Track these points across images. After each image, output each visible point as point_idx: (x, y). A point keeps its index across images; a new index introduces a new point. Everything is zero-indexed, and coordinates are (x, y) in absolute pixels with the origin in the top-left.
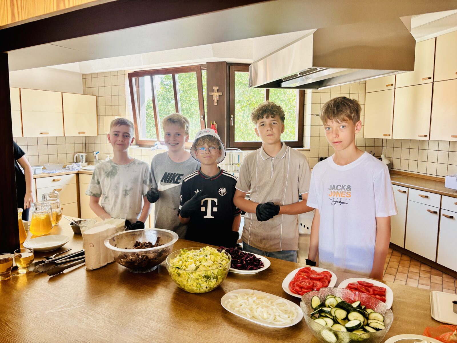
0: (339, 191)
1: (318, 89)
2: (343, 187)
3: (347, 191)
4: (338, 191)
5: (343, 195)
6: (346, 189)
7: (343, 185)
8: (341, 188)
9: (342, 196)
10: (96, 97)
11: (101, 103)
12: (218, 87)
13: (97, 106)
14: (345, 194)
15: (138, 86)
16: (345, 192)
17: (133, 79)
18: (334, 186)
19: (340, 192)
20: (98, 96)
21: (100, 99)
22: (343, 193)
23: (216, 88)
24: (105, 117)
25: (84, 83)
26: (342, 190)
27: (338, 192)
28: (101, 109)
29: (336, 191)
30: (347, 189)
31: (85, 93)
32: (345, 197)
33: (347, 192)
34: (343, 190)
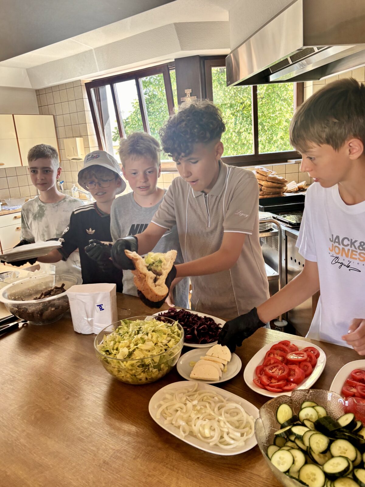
0: (346, 249)
1: (319, 79)
2: (353, 243)
3: (359, 251)
4: (344, 247)
5: (354, 256)
6: (357, 248)
7: (351, 240)
8: (349, 243)
9: (351, 257)
10: (54, 116)
11: (60, 123)
12: (190, 90)
13: (56, 127)
14: (356, 255)
15: (98, 100)
16: (357, 252)
17: (92, 90)
18: (338, 237)
19: (349, 250)
20: (55, 115)
21: (58, 118)
22: (354, 253)
23: (188, 91)
24: (65, 140)
25: (39, 100)
26: (351, 247)
27: (343, 249)
28: (61, 130)
29: (341, 247)
30: (359, 247)
31: (41, 113)
32: (356, 259)
33: (360, 254)
34: (353, 248)
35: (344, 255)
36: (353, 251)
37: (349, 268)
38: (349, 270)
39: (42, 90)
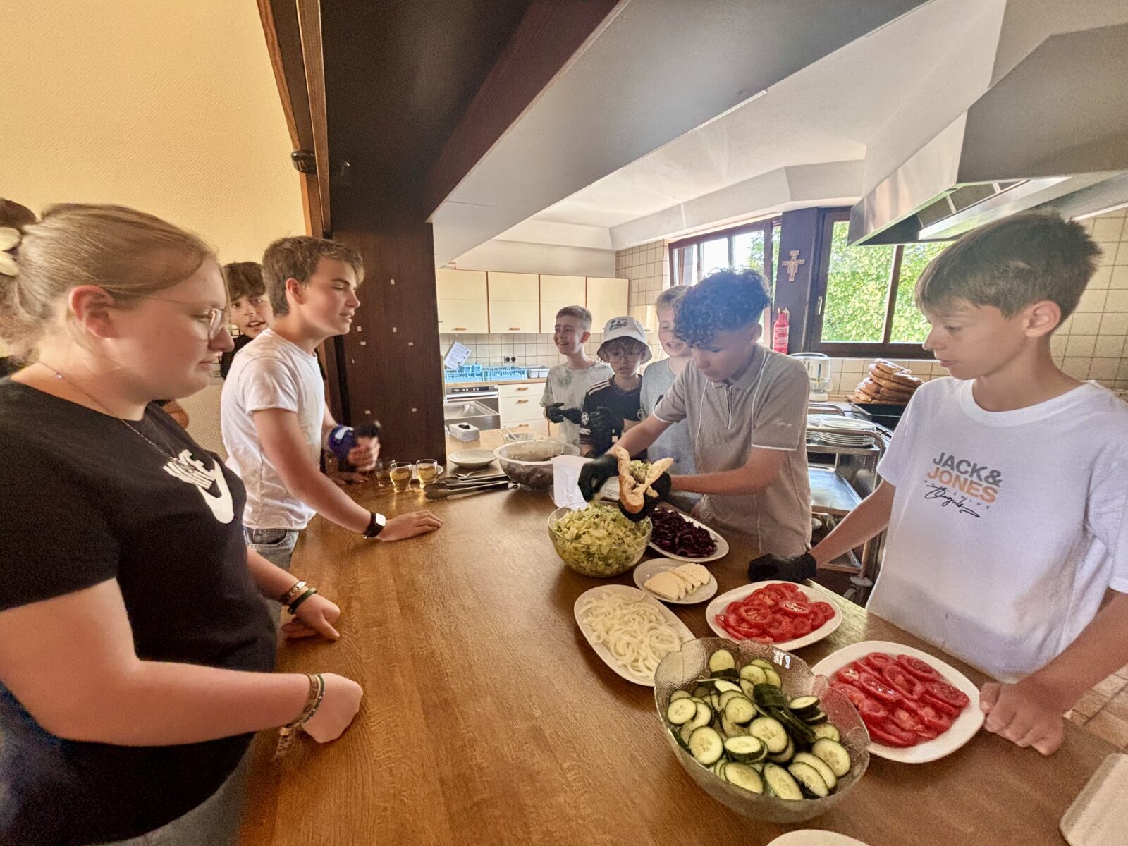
0: (963, 477)
2: (975, 471)
3: (985, 485)
4: (958, 474)
5: (973, 491)
6: (983, 478)
7: (975, 465)
8: (970, 469)
9: (968, 492)
10: (629, 281)
11: (634, 289)
12: (798, 251)
13: (629, 293)
14: (977, 490)
15: (681, 265)
16: (981, 485)
17: (676, 251)
18: (951, 458)
19: (966, 480)
20: (631, 279)
21: (634, 283)
22: (975, 486)
23: (794, 253)
24: (636, 307)
25: (618, 262)
26: (971, 476)
27: (958, 477)
28: (634, 296)
29: (955, 473)
30: (986, 479)
31: (618, 276)
32: (976, 496)
33: (986, 489)
34: (975, 478)
35: (957, 484)
36: (972, 482)
37: (961, 508)
38: (960, 511)
39: (622, 251)
